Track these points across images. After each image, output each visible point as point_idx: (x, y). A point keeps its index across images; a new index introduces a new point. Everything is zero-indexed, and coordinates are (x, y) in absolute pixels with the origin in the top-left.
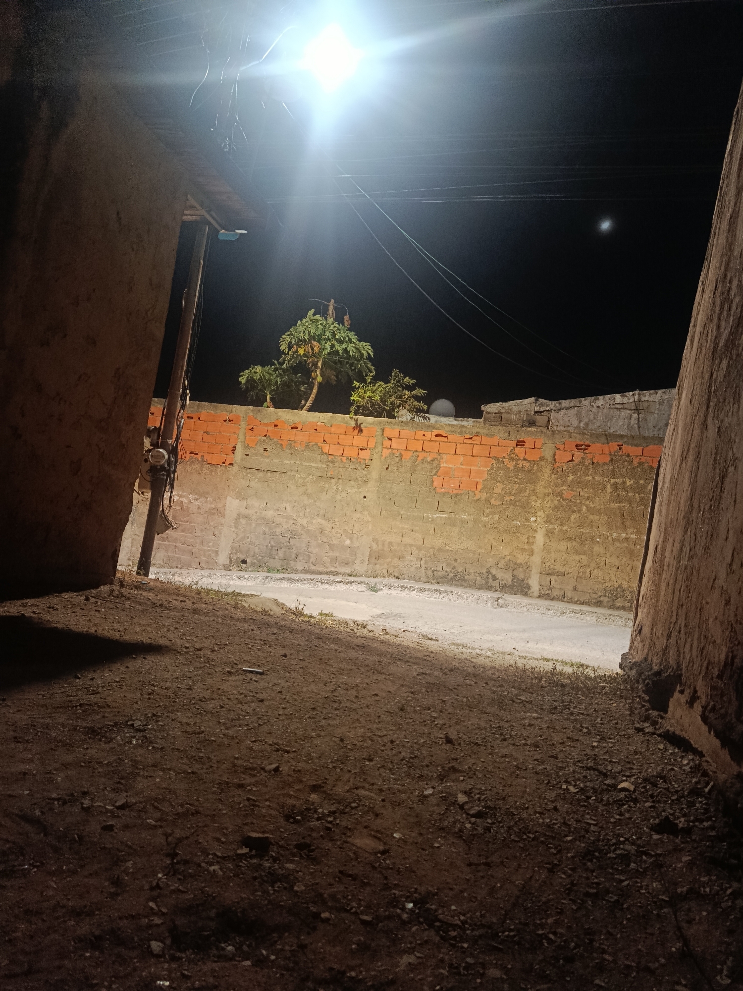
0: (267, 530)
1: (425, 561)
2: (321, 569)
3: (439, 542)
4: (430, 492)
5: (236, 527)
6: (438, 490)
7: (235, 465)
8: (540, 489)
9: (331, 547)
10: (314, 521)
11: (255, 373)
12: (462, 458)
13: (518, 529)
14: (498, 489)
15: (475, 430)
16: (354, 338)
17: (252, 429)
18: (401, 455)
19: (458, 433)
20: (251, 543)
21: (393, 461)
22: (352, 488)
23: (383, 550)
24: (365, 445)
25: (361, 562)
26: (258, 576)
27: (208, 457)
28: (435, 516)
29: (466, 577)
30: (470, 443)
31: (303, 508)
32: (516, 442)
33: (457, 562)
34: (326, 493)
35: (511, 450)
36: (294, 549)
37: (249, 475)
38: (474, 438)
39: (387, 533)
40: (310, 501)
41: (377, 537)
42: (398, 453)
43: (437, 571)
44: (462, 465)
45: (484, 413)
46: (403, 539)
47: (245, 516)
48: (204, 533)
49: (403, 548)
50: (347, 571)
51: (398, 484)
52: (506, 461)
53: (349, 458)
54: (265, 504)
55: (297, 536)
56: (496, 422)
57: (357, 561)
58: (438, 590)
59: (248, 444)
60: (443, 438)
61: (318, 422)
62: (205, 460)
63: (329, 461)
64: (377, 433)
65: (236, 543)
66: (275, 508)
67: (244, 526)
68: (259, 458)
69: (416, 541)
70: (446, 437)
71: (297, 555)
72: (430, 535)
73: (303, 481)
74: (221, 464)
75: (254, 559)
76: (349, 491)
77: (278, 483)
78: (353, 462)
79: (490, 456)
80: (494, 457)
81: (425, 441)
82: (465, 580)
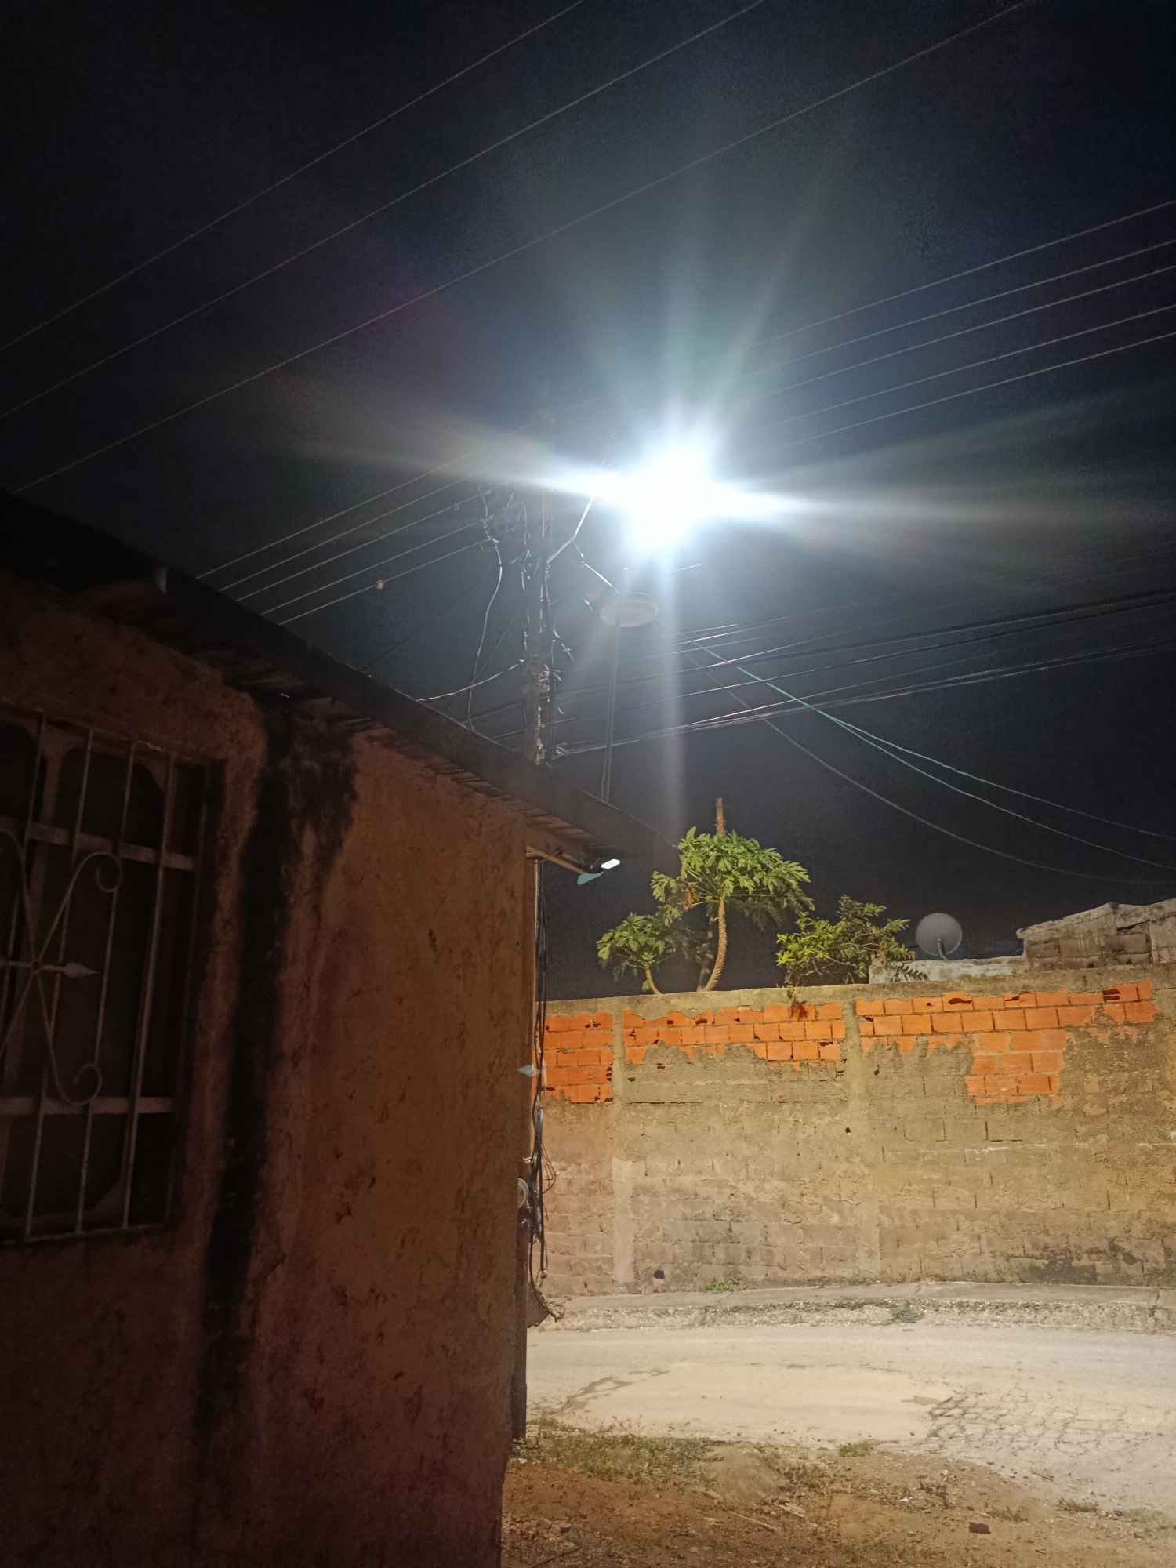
0: (688, 1211)
1: (989, 1239)
2: (797, 1276)
3: (1006, 1201)
4: (967, 1106)
5: (635, 1212)
6: (980, 1101)
7: (615, 1100)
9: (807, 1230)
10: (767, 1186)
12: (1008, 1038)
13: (1150, 1159)
14: (1092, 1083)
15: (1019, 984)
17: (632, 1035)
18: (896, 1045)
19: (991, 991)
20: (666, 1238)
21: (883, 1057)
22: (822, 1116)
23: (902, 1227)
24: (829, 1037)
25: (868, 1255)
26: (690, 1307)
27: (570, 1092)
28: (986, 1151)
29: (1075, 1263)
30: (1017, 1006)
31: (743, 1164)
32: (1101, 993)
33: (1049, 1235)
34: (779, 1132)
35: (1097, 1009)
36: (742, 1241)
37: (641, 1115)
38: (1022, 997)
39: (903, 1193)
40: (753, 1149)
41: (887, 1204)
42: (891, 1043)
43: (1015, 1257)
44: (1012, 1049)
45: (1025, 943)
46: (936, 1200)
47: (646, 1190)
48: (584, 1228)
49: (939, 1219)
50: (845, 1275)
51: (903, 1098)
52: (1093, 1031)
53: (805, 1062)
54: (677, 1164)
55: (743, 1216)
56: (1052, 956)
57: (861, 1254)
58: (1030, 1304)
59: (630, 1060)
60: (966, 1004)
61: (738, 1007)
62: (567, 1098)
63: (771, 1073)
64: (845, 1012)
65: (640, 1242)
66: (694, 1170)
67: (648, 1208)
68: (652, 1082)
69: (963, 1203)
70: (969, 1002)
71: (749, 1253)
72: (985, 1188)
73: (733, 1114)
74: (593, 1100)
75: (676, 1268)
76: (818, 1122)
77: (692, 1121)
78: (814, 1069)
79: (1061, 1025)
80: (1068, 1026)
81: (933, 1015)
82: (1073, 1270)
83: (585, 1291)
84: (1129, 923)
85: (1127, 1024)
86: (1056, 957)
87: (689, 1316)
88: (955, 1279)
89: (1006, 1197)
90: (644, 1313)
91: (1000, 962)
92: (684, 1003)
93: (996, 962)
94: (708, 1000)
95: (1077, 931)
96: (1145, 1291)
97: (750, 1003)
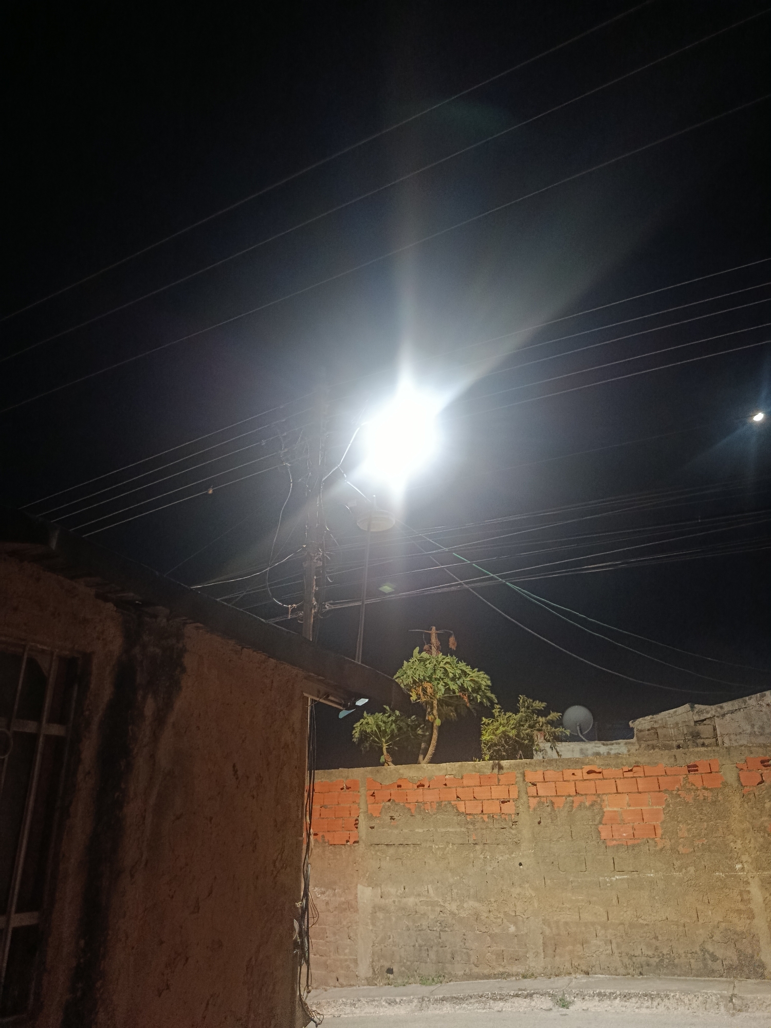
0: (410, 924)
1: (617, 943)
2: (486, 972)
3: (628, 915)
4: (599, 847)
5: (374, 924)
6: (609, 843)
7: (361, 842)
8: (736, 825)
9: (493, 938)
10: (465, 905)
11: (367, 723)
12: (627, 798)
13: (724, 884)
14: (683, 830)
15: (632, 760)
17: (373, 795)
18: (553, 803)
19: (614, 765)
20: (394, 944)
21: (544, 812)
22: (502, 854)
23: (559, 934)
24: (508, 797)
25: (535, 955)
26: (412, 997)
27: (328, 837)
28: (614, 879)
29: (676, 961)
30: (632, 776)
31: (449, 889)
32: (686, 767)
33: (658, 940)
34: (473, 865)
35: (684, 778)
36: (448, 946)
37: (378, 854)
38: (635, 769)
39: (558, 910)
40: (456, 878)
41: (547, 917)
42: (549, 801)
43: (636, 956)
44: (630, 806)
45: (635, 730)
46: (581, 915)
47: (382, 909)
48: (337, 937)
49: (584, 928)
50: (519, 970)
51: (558, 841)
52: (682, 793)
53: (491, 815)
54: (403, 889)
55: (449, 927)
56: (653, 740)
57: (530, 955)
58: (648, 993)
59: (371, 814)
60: (597, 774)
61: (446, 775)
62: (327, 841)
63: (468, 823)
64: (518, 779)
65: (377, 947)
66: (415, 893)
67: (383, 922)
68: (386, 829)
69: (599, 917)
70: (600, 773)
71: (453, 955)
72: (613, 906)
73: (442, 853)
74: (345, 843)
75: (402, 966)
76: (500, 858)
77: (414, 858)
78: (497, 820)
79: (661, 789)
80: (666, 790)
81: (577, 782)
82: (675, 966)
83: (337, 984)
84: (702, 718)
85: (704, 789)
86: (655, 741)
87: (411, 1004)
88: (596, 974)
89: (628, 913)
90: (379, 1002)
91: (619, 744)
92: (407, 771)
93: (616, 744)
94: (425, 770)
95: (669, 723)
96: (727, 981)
97: (454, 773)
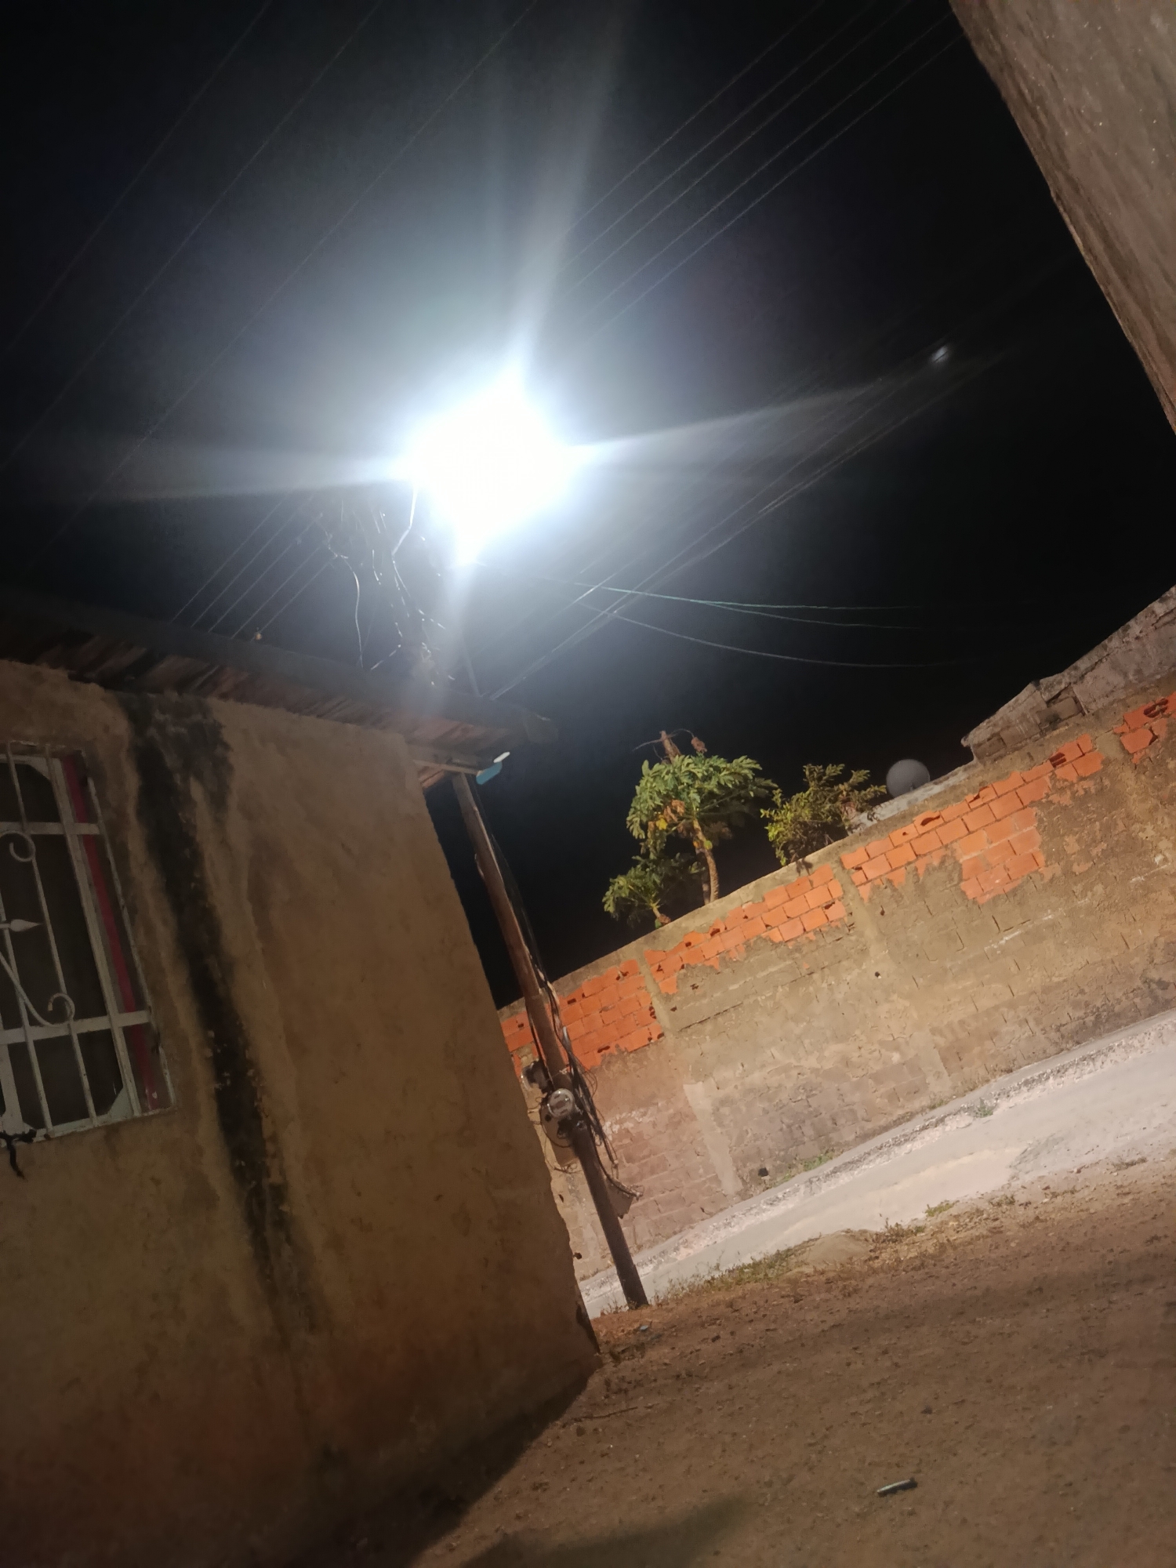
0: (766, 1105)
1: (1035, 1019)
2: (883, 1122)
3: (1036, 979)
4: (970, 911)
5: (721, 1125)
6: (981, 900)
7: (666, 1033)
8: (1137, 808)
9: (877, 1078)
10: (826, 1054)
11: (620, 888)
12: (984, 834)
13: (1147, 889)
14: (1071, 844)
15: (976, 782)
16: (720, 763)
17: (660, 969)
18: (890, 881)
19: (953, 800)
20: (756, 1138)
21: (883, 897)
22: (850, 971)
23: (957, 1040)
24: (830, 899)
25: (936, 1078)
26: (796, 1185)
27: (624, 1044)
28: (1003, 942)
29: (1117, 1009)
30: (981, 803)
31: (798, 1042)
32: (1049, 762)
33: (1085, 994)
34: (818, 1001)
35: (1051, 777)
36: (824, 1112)
37: (694, 1037)
38: (982, 794)
39: (946, 1010)
40: (802, 1026)
41: (935, 1025)
42: (885, 882)
43: (1064, 1025)
44: (991, 843)
45: (972, 748)
46: (977, 1004)
47: (725, 1102)
48: (682, 1159)
49: (986, 1019)
50: (924, 1103)
51: (914, 926)
52: (1055, 798)
53: (818, 930)
54: (741, 1067)
55: (816, 1089)
56: (999, 750)
57: (930, 1079)
58: (1087, 1057)
59: (667, 992)
60: (936, 820)
61: (742, 906)
62: (624, 1050)
63: (791, 952)
64: (835, 871)
65: (735, 1150)
66: (758, 1066)
67: (732, 1117)
68: (692, 1004)
69: (1000, 997)
70: (938, 817)
71: (833, 1120)
72: (1015, 975)
73: (772, 1002)
74: (647, 1042)
75: (775, 1160)
76: (848, 978)
77: (740, 1024)
78: (827, 933)
79: (1025, 804)
80: (1032, 802)
81: (912, 842)
82: (1118, 1015)
83: (704, 1215)
84: (1054, 694)
85: (1082, 779)
86: (1000, 745)
87: (797, 1193)
88: (1020, 1067)
89: (1035, 976)
90: (758, 1208)
91: (956, 774)
92: (692, 923)
93: (953, 775)
94: (716, 908)
95: (1013, 719)
97: (750, 898)
